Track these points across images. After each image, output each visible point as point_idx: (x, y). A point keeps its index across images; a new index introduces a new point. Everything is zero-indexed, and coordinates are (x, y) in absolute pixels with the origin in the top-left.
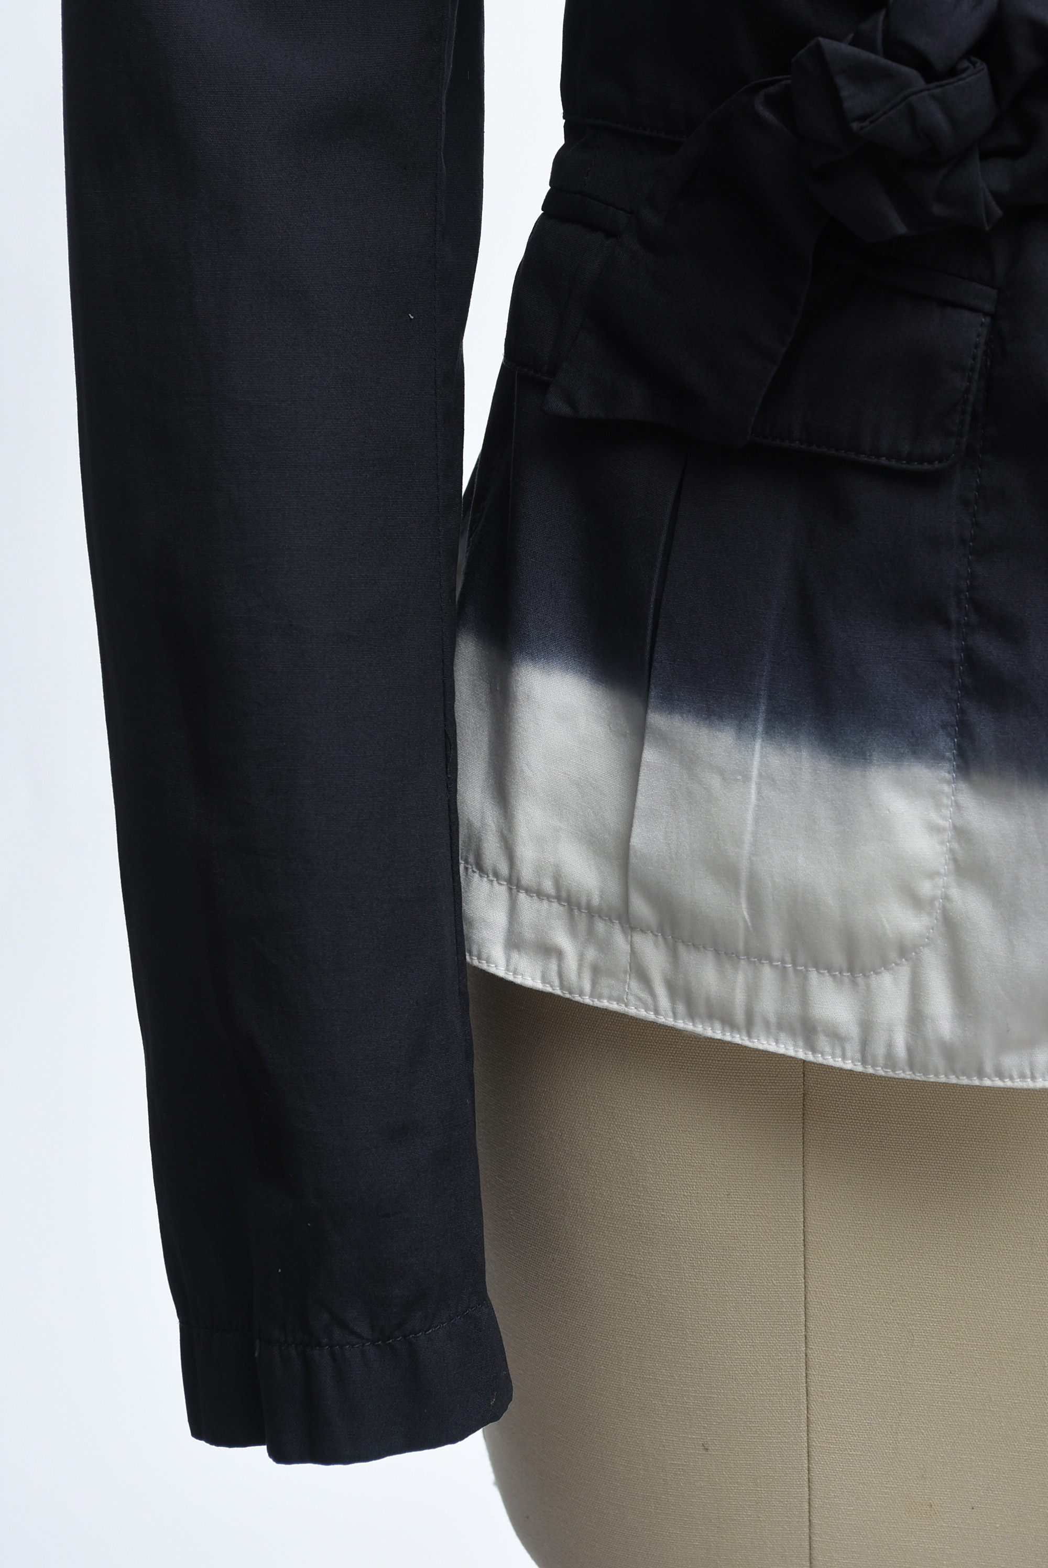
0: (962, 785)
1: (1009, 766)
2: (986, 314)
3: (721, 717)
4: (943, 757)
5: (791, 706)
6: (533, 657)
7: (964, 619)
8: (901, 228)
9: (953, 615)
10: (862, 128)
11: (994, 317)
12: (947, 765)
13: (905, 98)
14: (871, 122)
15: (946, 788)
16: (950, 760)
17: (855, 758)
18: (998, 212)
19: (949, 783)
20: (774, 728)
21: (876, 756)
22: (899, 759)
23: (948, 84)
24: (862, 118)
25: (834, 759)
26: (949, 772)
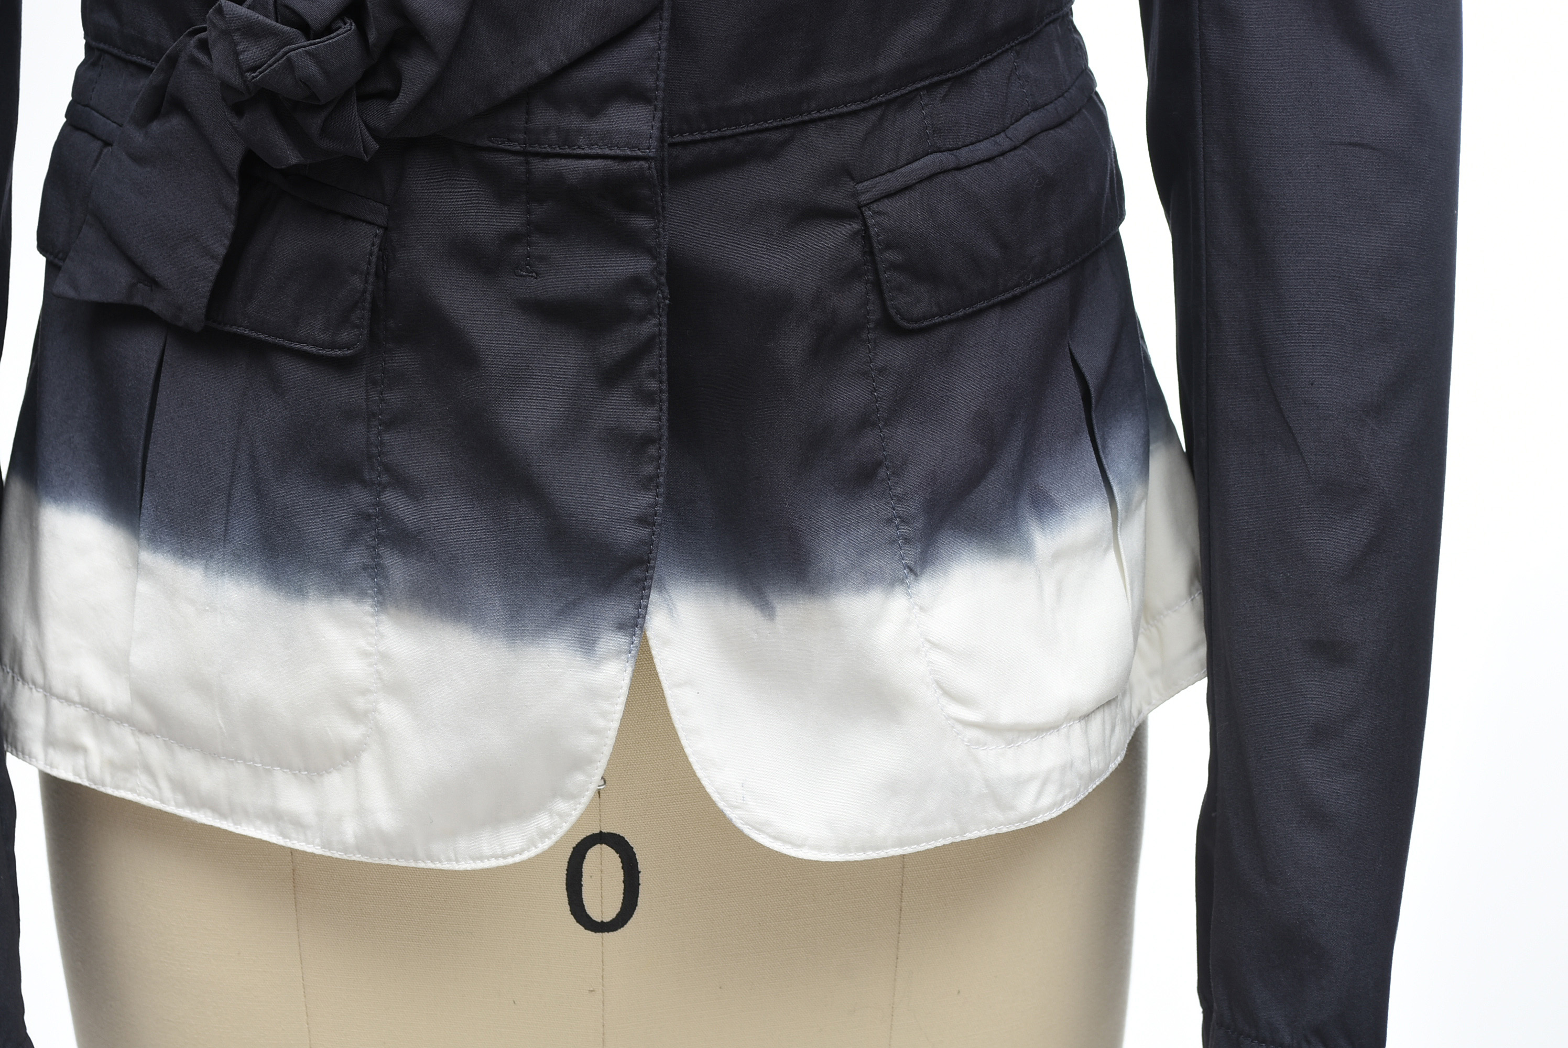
0: (383, 617)
1: (416, 603)
2: (379, 227)
3: (192, 557)
4: (366, 594)
5: (245, 549)
6: (56, 500)
7: (378, 479)
8: (293, 157)
9: (367, 476)
10: (254, 77)
11: (386, 229)
12: (370, 601)
13: (286, 53)
14: (260, 73)
15: (371, 621)
16: (372, 597)
17: (295, 594)
18: (374, 145)
19: (373, 615)
20: (233, 567)
21: (312, 593)
22: (329, 594)
23: (319, 43)
24: (254, 69)
25: (279, 595)
26: (372, 607)
